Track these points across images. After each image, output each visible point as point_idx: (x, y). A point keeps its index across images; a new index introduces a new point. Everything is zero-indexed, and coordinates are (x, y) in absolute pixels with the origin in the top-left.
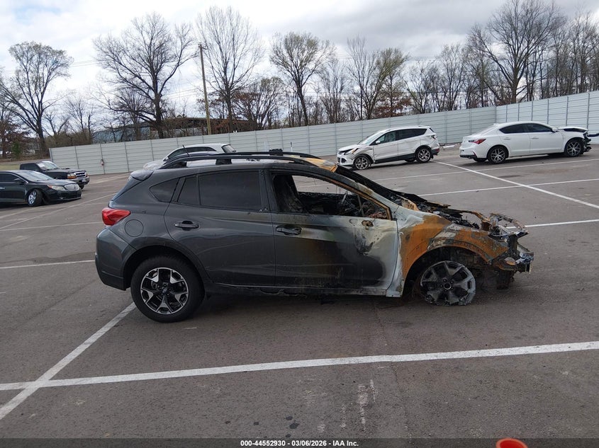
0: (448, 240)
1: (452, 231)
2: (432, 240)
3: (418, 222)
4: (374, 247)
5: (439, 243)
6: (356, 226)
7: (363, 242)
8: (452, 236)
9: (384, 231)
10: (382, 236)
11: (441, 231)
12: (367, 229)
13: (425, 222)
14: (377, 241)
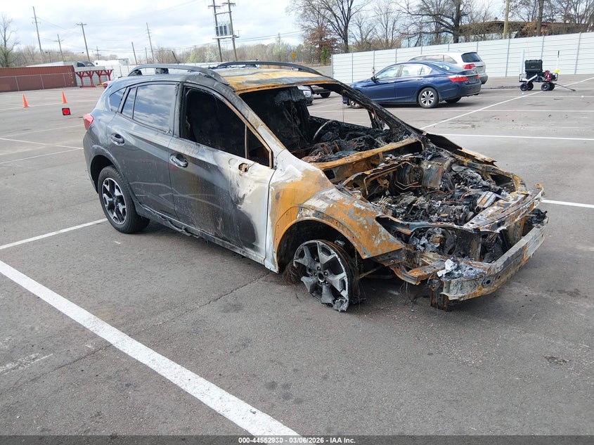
0: (318, 213)
1: (325, 198)
2: (301, 208)
3: (295, 177)
4: (246, 201)
5: (308, 212)
6: (231, 169)
7: (237, 191)
8: (324, 207)
9: (256, 182)
10: (255, 188)
11: (313, 196)
12: (240, 175)
13: (303, 179)
14: (249, 193)
